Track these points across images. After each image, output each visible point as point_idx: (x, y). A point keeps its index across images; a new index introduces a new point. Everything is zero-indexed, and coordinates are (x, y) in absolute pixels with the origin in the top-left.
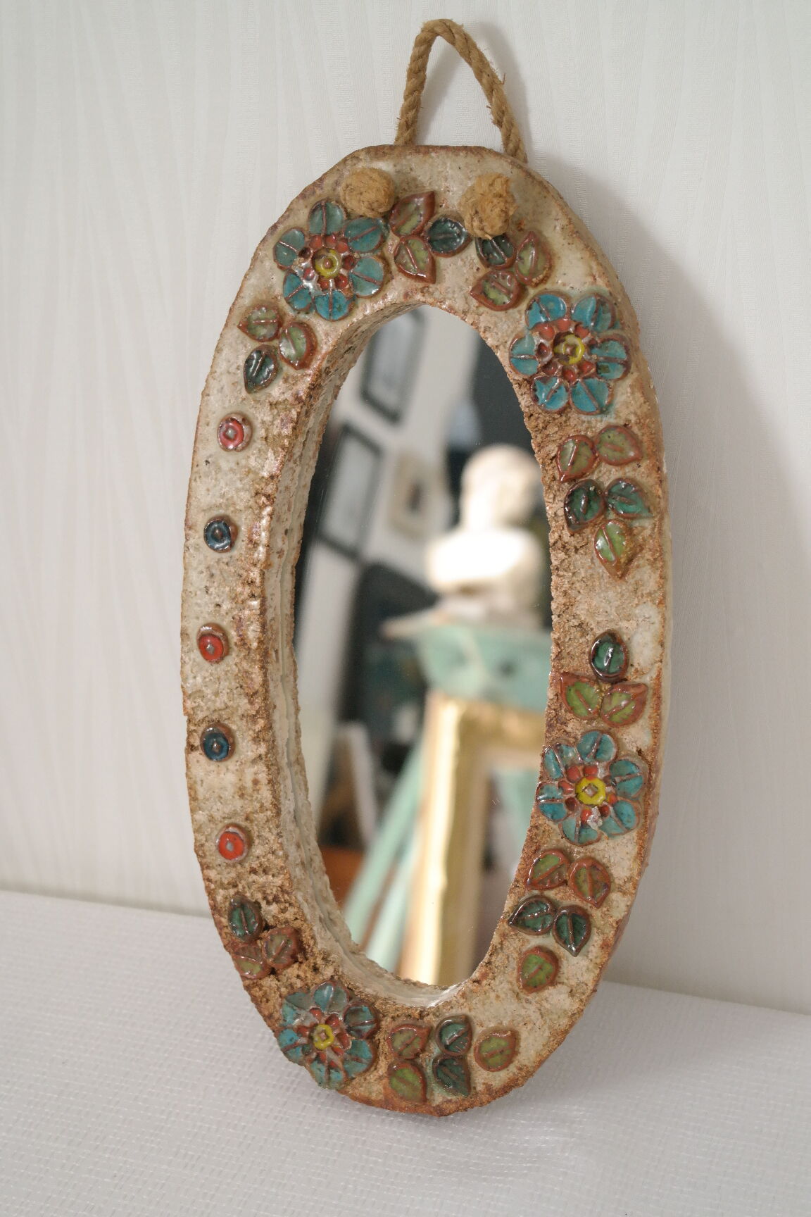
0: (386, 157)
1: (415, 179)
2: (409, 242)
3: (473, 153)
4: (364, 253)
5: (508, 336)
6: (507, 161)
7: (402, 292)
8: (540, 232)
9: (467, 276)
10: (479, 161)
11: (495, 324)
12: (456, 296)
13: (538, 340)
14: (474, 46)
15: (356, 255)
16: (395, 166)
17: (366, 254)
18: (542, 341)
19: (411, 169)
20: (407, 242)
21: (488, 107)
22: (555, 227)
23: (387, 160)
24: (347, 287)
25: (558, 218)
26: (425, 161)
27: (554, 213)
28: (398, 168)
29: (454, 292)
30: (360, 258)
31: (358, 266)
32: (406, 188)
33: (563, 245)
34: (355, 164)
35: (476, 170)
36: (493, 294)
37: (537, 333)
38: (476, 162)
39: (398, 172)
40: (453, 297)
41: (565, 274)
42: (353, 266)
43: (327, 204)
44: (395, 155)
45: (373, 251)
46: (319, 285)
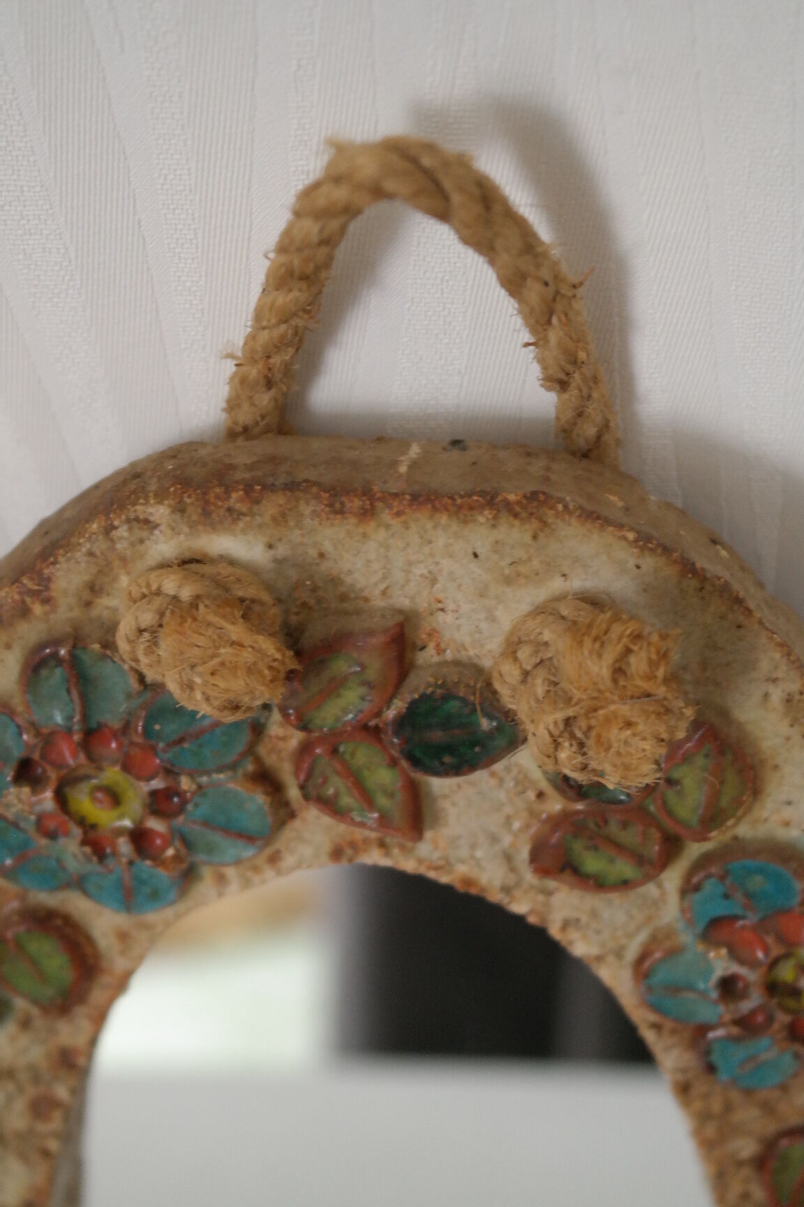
0: (241, 525)
1: (335, 581)
2: (342, 749)
3: (516, 516)
4: (208, 773)
5: (630, 936)
6: (624, 538)
7: (327, 847)
8: (724, 714)
9: (508, 810)
10: (535, 537)
11: (594, 914)
12: (479, 854)
13: (720, 964)
14: (504, 202)
15: (185, 783)
16: (270, 546)
17: (215, 776)
18: (736, 968)
19: (322, 555)
20: (334, 751)
21: (527, 345)
22: (766, 696)
23: (244, 532)
24: (170, 852)
25: (774, 675)
26: (365, 535)
27: (765, 666)
28: (282, 550)
29: (473, 846)
30: (200, 787)
31: (196, 805)
32: (312, 602)
33: (788, 739)
34: (142, 541)
35: (530, 559)
36: (592, 863)
37: (724, 951)
38: (527, 538)
39: (279, 562)
40: (473, 857)
41: (789, 803)
42: (181, 809)
43: (78, 652)
44: (267, 518)
45: (233, 767)
46: (88, 850)
